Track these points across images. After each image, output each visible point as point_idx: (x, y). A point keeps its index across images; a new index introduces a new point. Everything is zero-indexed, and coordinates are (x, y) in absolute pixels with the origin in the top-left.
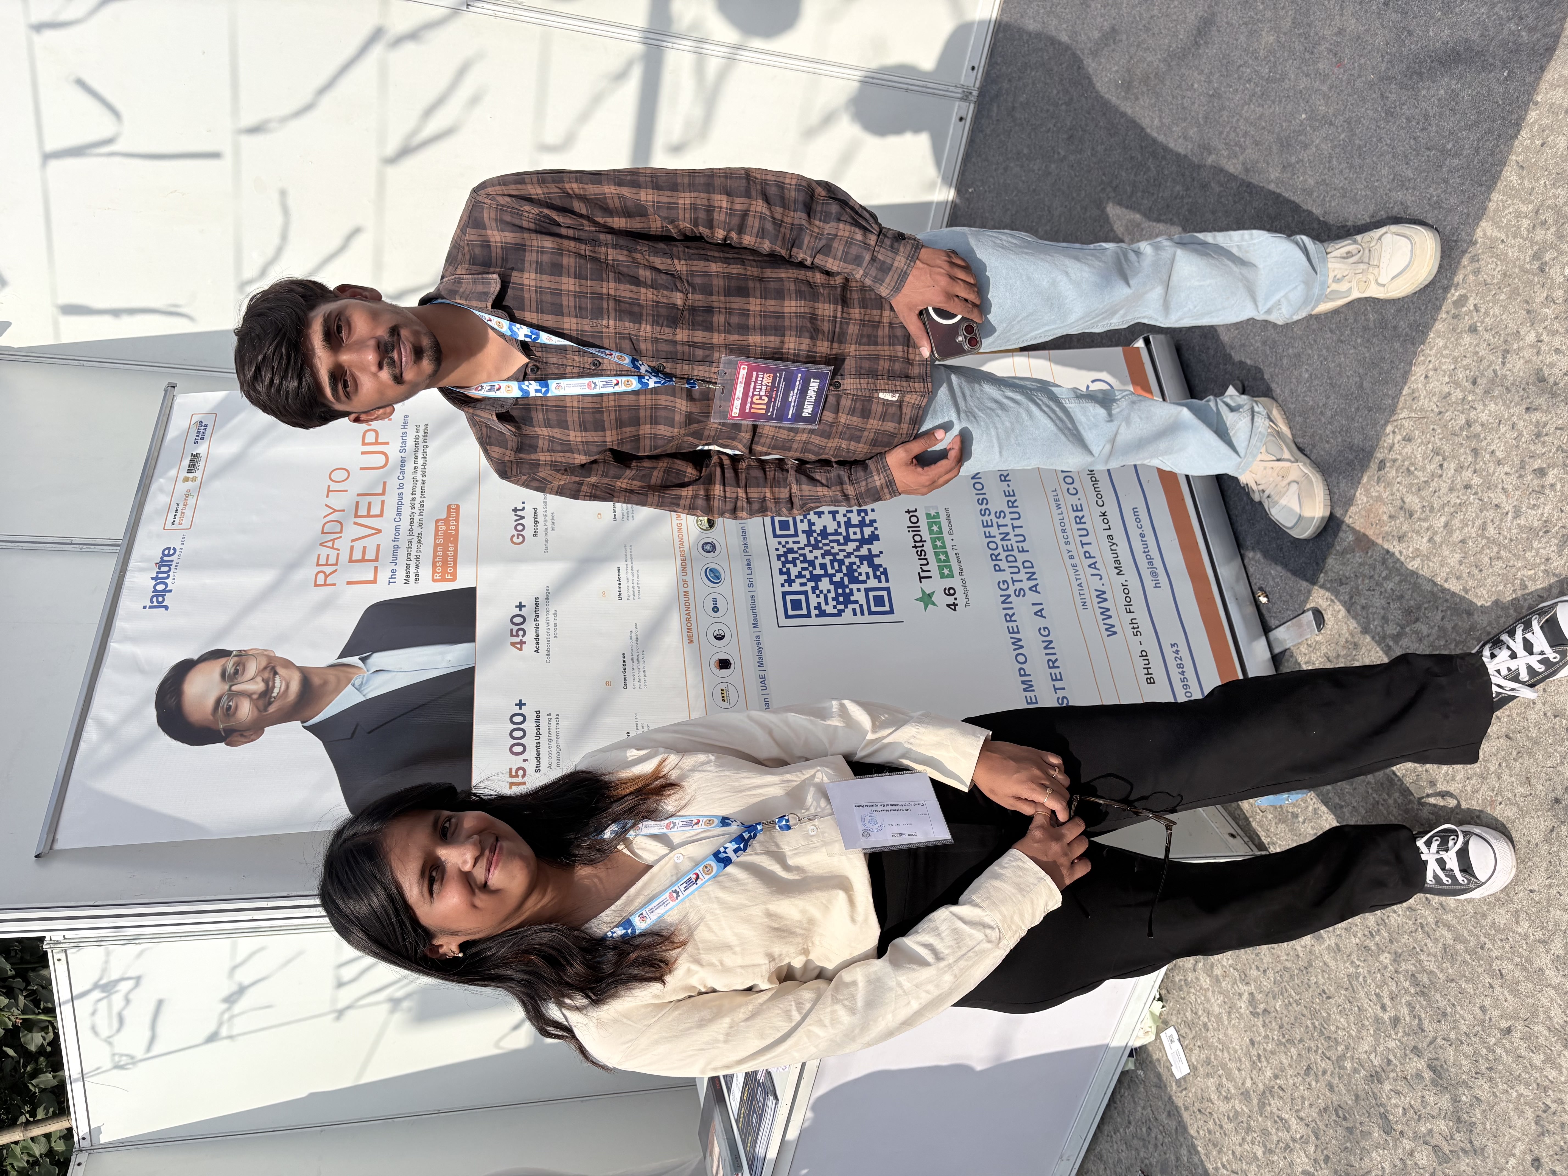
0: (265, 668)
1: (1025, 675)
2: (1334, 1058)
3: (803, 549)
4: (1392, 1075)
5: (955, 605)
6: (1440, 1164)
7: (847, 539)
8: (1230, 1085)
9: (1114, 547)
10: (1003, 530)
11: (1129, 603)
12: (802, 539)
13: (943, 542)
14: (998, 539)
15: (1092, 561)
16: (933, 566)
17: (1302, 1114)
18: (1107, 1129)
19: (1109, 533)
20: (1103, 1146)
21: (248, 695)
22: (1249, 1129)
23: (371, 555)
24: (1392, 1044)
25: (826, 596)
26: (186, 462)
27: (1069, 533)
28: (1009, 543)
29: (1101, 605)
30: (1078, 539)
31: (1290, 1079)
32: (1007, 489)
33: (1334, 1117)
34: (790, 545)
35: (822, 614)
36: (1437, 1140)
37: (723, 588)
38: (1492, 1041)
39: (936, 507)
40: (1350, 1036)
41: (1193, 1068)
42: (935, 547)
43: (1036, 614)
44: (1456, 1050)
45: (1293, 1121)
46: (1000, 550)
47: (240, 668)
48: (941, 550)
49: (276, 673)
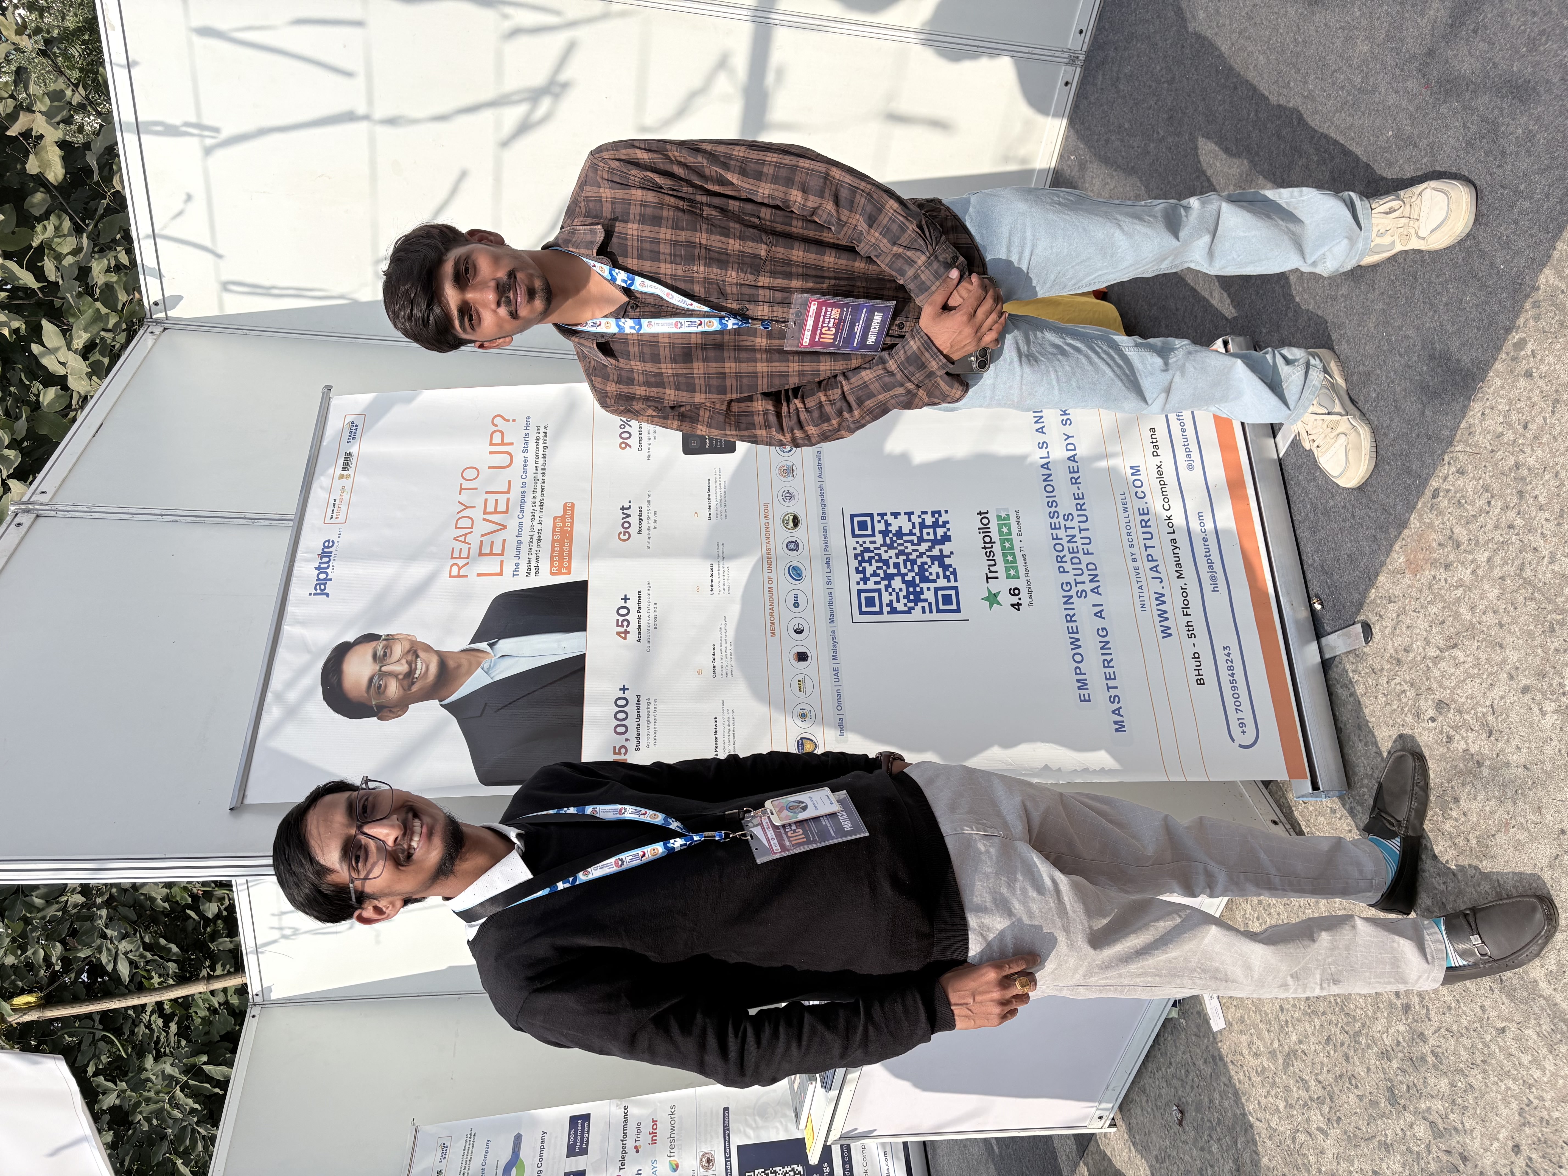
0: (409, 651)
1: (1081, 674)
2: (1351, 1033)
3: (879, 548)
4: (1400, 1055)
5: (1019, 604)
6: (1435, 1138)
7: (921, 540)
8: (1260, 1043)
9: (1176, 551)
10: (1070, 532)
11: (1186, 606)
12: (879, 538)
13: (1012, 544)
14: (1064, 541)
15: (1154, 564)
16: (1000, 567)
17: (1320, 1078)
18: (1151, 1066)
19: (1173, 536)
20: (1146, 1081)
21: (395, 675)
22: (1274, 1084)
23: (497, 549)
24: (1402, 1028)
25: (897, 594)
26: (341, 461)
27: (1134, 537)
28: (1074, 545)
29: (1160, 607)
30: (1142, 542)
31: (1311, 1046)
32: (1076, 492)
33: (1347, 1085)
34: (867, 545)
35: (894, 611)
36: (1434, 1117)
37: (804, 585)
38: (1488, 1037)
39: (1007, 509)
40: (1367, 1015)
41: (1229, 1024)
42: (1003, 548)
43: (1095, 615)
44: (1457, 1041)
45: (1312, 1083)
46: (1066, 552)
47: (388, 651)
48: (1008, 551)
49: (417, 656)
